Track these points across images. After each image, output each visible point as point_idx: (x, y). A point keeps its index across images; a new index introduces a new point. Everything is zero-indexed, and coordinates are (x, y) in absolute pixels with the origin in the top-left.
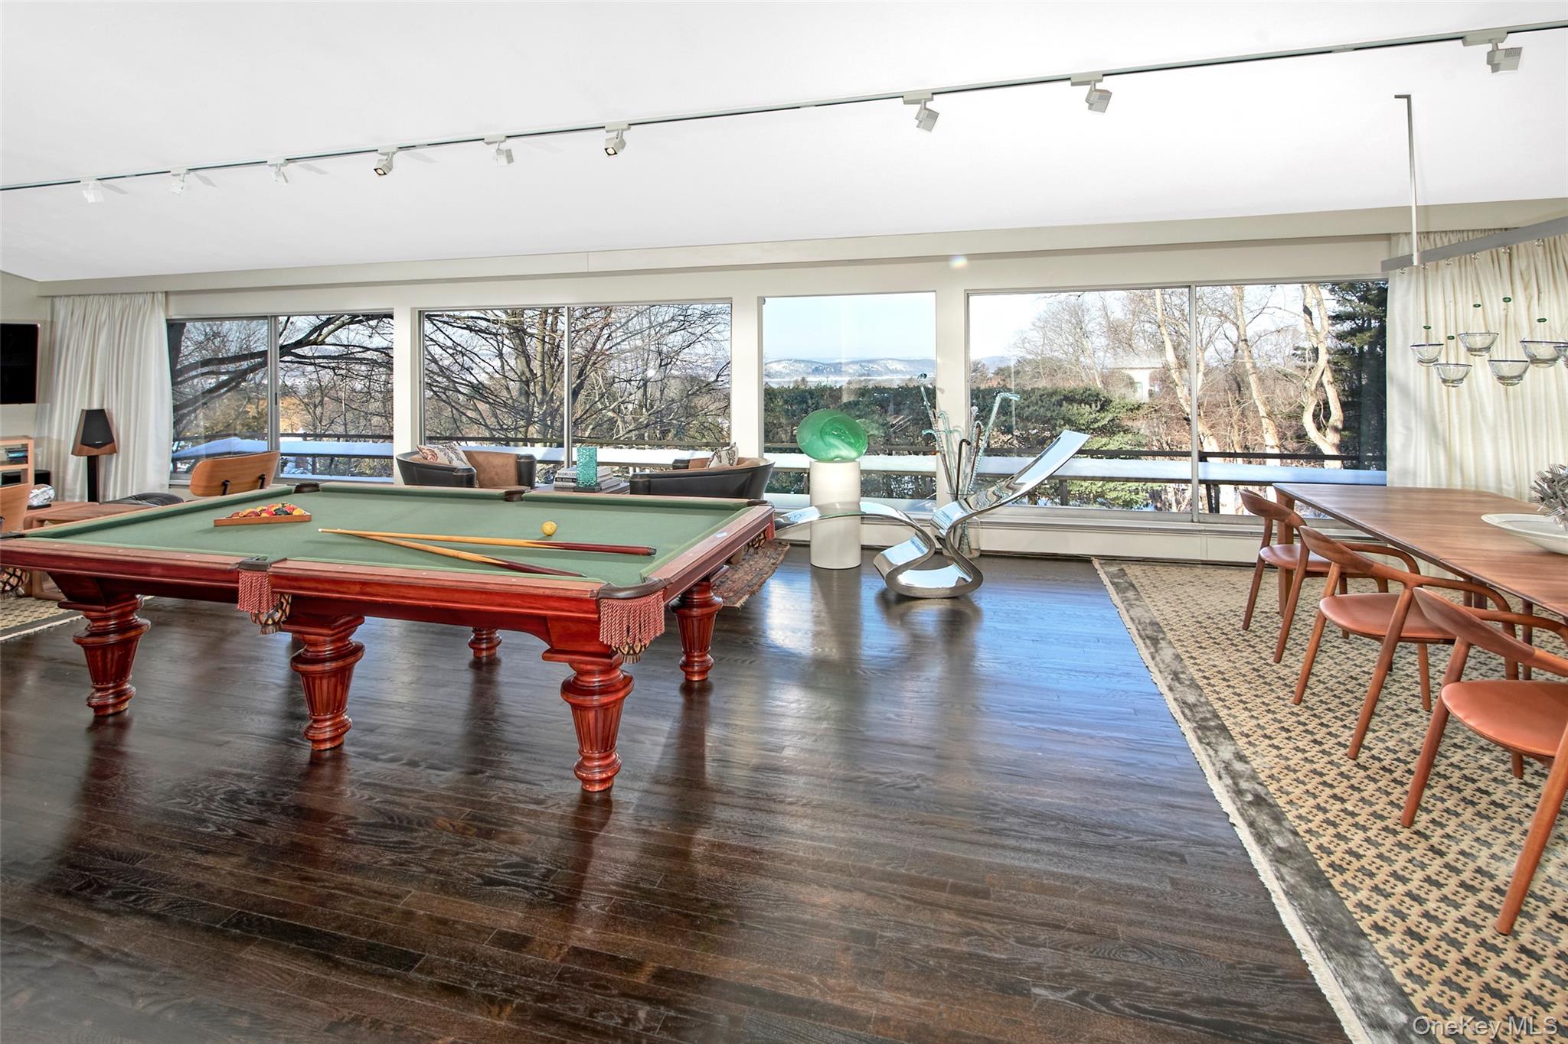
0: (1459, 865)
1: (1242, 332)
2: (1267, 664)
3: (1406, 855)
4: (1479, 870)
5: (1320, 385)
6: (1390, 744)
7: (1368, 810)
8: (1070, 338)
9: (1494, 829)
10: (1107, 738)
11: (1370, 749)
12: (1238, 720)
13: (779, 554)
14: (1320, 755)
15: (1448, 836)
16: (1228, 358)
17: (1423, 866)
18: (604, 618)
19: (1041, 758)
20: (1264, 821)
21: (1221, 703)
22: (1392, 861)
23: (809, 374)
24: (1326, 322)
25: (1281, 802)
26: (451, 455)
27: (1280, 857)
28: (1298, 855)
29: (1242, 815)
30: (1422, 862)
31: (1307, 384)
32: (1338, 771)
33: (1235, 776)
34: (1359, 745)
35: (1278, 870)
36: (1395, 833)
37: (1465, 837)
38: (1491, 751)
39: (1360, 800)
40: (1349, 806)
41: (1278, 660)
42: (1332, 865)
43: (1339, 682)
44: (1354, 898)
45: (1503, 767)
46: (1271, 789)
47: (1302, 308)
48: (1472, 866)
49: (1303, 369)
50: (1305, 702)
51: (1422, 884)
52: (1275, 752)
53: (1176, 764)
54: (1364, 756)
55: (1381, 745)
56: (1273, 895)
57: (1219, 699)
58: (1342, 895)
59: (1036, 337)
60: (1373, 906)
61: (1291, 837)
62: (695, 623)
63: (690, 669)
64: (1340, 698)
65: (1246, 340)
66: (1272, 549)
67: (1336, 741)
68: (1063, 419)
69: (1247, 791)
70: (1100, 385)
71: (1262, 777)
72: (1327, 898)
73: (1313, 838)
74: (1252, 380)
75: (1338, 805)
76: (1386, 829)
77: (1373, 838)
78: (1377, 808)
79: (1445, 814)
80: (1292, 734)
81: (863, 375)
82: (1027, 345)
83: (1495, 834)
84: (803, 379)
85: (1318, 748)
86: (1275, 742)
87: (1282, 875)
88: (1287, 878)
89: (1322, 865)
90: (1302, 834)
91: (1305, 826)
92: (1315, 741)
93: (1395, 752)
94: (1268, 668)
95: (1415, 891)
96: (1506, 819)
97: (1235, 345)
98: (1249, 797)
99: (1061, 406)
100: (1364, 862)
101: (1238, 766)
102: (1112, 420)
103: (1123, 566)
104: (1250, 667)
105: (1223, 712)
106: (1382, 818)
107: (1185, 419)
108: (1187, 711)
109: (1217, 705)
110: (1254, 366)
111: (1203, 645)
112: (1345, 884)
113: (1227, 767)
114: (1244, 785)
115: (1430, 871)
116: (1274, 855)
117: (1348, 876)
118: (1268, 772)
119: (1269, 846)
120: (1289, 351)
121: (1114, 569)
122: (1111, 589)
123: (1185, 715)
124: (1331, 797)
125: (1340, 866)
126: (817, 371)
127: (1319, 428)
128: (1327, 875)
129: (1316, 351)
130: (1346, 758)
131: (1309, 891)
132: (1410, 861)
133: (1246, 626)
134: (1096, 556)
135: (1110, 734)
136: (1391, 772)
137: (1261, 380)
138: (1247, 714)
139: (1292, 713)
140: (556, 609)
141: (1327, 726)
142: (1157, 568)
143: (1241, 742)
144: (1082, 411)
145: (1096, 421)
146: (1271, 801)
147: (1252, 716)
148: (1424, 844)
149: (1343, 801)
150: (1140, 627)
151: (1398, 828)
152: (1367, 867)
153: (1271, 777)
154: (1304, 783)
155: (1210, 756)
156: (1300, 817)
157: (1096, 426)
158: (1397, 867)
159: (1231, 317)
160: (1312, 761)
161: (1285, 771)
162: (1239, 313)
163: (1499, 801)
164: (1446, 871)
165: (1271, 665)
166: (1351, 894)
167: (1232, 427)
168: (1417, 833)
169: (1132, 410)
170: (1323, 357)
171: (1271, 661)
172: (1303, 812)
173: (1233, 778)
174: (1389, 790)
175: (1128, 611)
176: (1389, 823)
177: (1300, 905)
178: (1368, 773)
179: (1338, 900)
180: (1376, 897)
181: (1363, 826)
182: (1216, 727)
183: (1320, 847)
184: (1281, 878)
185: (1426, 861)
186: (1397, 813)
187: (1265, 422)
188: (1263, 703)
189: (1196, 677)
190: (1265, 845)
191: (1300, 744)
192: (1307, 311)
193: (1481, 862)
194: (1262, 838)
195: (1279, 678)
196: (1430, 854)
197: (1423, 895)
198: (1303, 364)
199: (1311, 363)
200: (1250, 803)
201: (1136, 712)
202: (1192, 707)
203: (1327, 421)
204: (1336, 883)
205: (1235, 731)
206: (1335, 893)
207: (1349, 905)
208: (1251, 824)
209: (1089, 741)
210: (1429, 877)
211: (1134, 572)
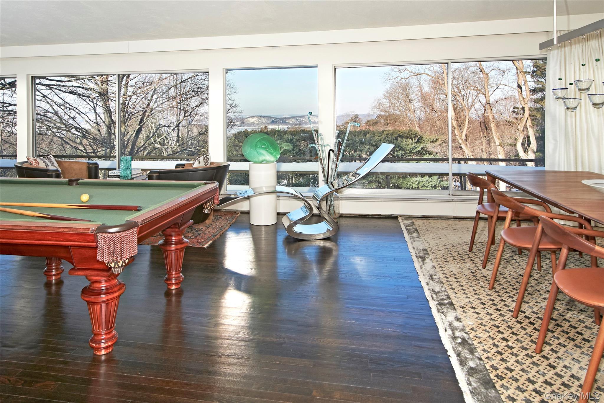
0: (562, 374)
1: (488, 99)
2: (479, 269)
3: (536, 369)
4: (572, 376)
5: (526, 128)
6: (535, 310)
7: (520, 345)
8: (403, 103)
9: (582, 353)
10: (390, 312)
11: (524, 312)
12: (459, 299)
13: (234, 218)
14: (499, 316)
15: (559, 358)
16: (481, 113)
17: (544, 375)
18: (100, 246)
19: (354, 324)
20: (465, 353)
21: (452, 291)
22: (528, 372)
23: (269, 124)
24: (529, 93)
25: (475, 343)
26: (48, 162)
27: (472, 372)
28: (481, 371)
29: (454, 350)
30: (544, 373)
31: (519, 127)
32: (507, 325)
33: (453, 329)
34: (519, 310)
35: (468, 379)
36: (532, 357)
37: (568, 358)
38: (586, 312)
39: (516, 340)
40: (510, 343)
41: (484, 267)
42: (497, 376)
43: (514, 278)
44: (506, 394)
45: (591, 320)
46: (471, 336)
47: (517, 85)
48: (569, 373)
49: (517, 119)
50: (495, 288)
51: (542, 384)
52: (476, 316)
53: (424, 324)
54: (521, 315)
55: (531, 310)
56: (464, 394)
57: (452, 289)
58: (500, 392)
59: (386, 103)
60: (516, 398)
61: (478, 361)
62: (173, 254)
63: (169, 282)
64: (513, 286)
65: (489, 103)
66: (483, 206)
67: (508, 309)
68: (398, 147)
69: (458, 337)
70: (417, 129)
71: (467, 329)
72: (492, 393)
73: (489, 361)
74: (493, 126)
75: (505, 343)
76: (527, 355)
77: (520, 360)
78: (524, 344)
79: (558, 346)
80: (486, 306)
81: (297, 124)
82: (381, 107)
83: (583, 356)
84: (266, 127)
85: (498, 313)
86: (477, 311)
87: (470, 382)
88: (473, 384)
89: (492, 376)
90: (484, 359)
91: (486, 355)
92: (497, 309)
93: (537, 314)
94: (479, 271)
95: (538, 389)
96: (590, 347)
97: (484, 107)
98: (459, 340)
99: (397, 140)
100: (514, 373)
101: (456, 324)
102: (422, 148)
103: (413, 220)
104: (470, 271)
105: (452, 295)
106: (526, 349)
107: (460, 147)
108: (434, 296)
109: (450, 292)
110: (494, 118)
111: (448, 260)
112: (503, 386)
113: (450, 324)
114: (457, 334)
115: (547, 377)
116: (468, 371)
117: (504, 382)
118: (471, 327)
119: (466, 367)
120: (511, 109)
121: (408, 222)
122: (405, 233)
123: (433, 298)
124: (501, 339)
125: (501, 376)
126: (273, 122)
127: (525, 151)
128: (494, 381)
129: (523, 109)
130: (512, 318)
131: (483, 390)
132: (537, 372)
133: (471, 250)
134: (401, 216)
135: (393, 310)
136: (533, 324)
137: (498, 125)
138: (465, 296)
139: (487, 295)
140: (71, 241)
141: (504, 301)
142: (430, 221)
143: (460, 310)
144: (408, 143)
145: (415, 148)
146: (470, 342)
147: (467, 297)
148: (546, 362)
149: (507, 340)
150: (417, 252)
151: (534, 354)
152: (515, 376)
153: (472, 329)
154: (488, 332)
155: (442, 319)
156: (484, 350)
157: (415, 151)
158: (530, 376)
159: (483, 91)
160: (494, 320)
161: (480, 326)
162: (486, 88)
163: (587, 338)
164: (555, 377)
165: (480, 270)
166: (504, 391)
167: (483, 151)
168: (544, 357)
169: (433, 142)
170: (527, 112)
171: (481, 268)
172: (486, 347)
173: (452, 330)
174: (531, 334)
175: (412, 244)
176: (529, 352)
177: (478, 398)
178: (522, 325)
179: (498, 395)
180: (518, 392)
181: (516, 354)
182: (448, 304)
183: (492, 366)
184: (469, 384)
185: (546, 372)
186: (534, 346)
187: (499, 148)
188: (474, 290)
189: (441, 277)
190: (464, 366)
191: (490, 311)
192: (519, 86)
193: (574, 372)
194: (463, 362)
195: (484, 276)
196: (548, 368)
197: (542, 390)
198: (517, 116)
199: (521, 116)
200: (459, 343)
201: (408, 297)
202: (437, 293)
203: (529, 147)
204: (497, 386)
205: (457, 306)
206: (497, 391)
207: (503, 397)
208: (458, 355)
209: (381, 314)
210: (546, 380)
211: (418, 222)
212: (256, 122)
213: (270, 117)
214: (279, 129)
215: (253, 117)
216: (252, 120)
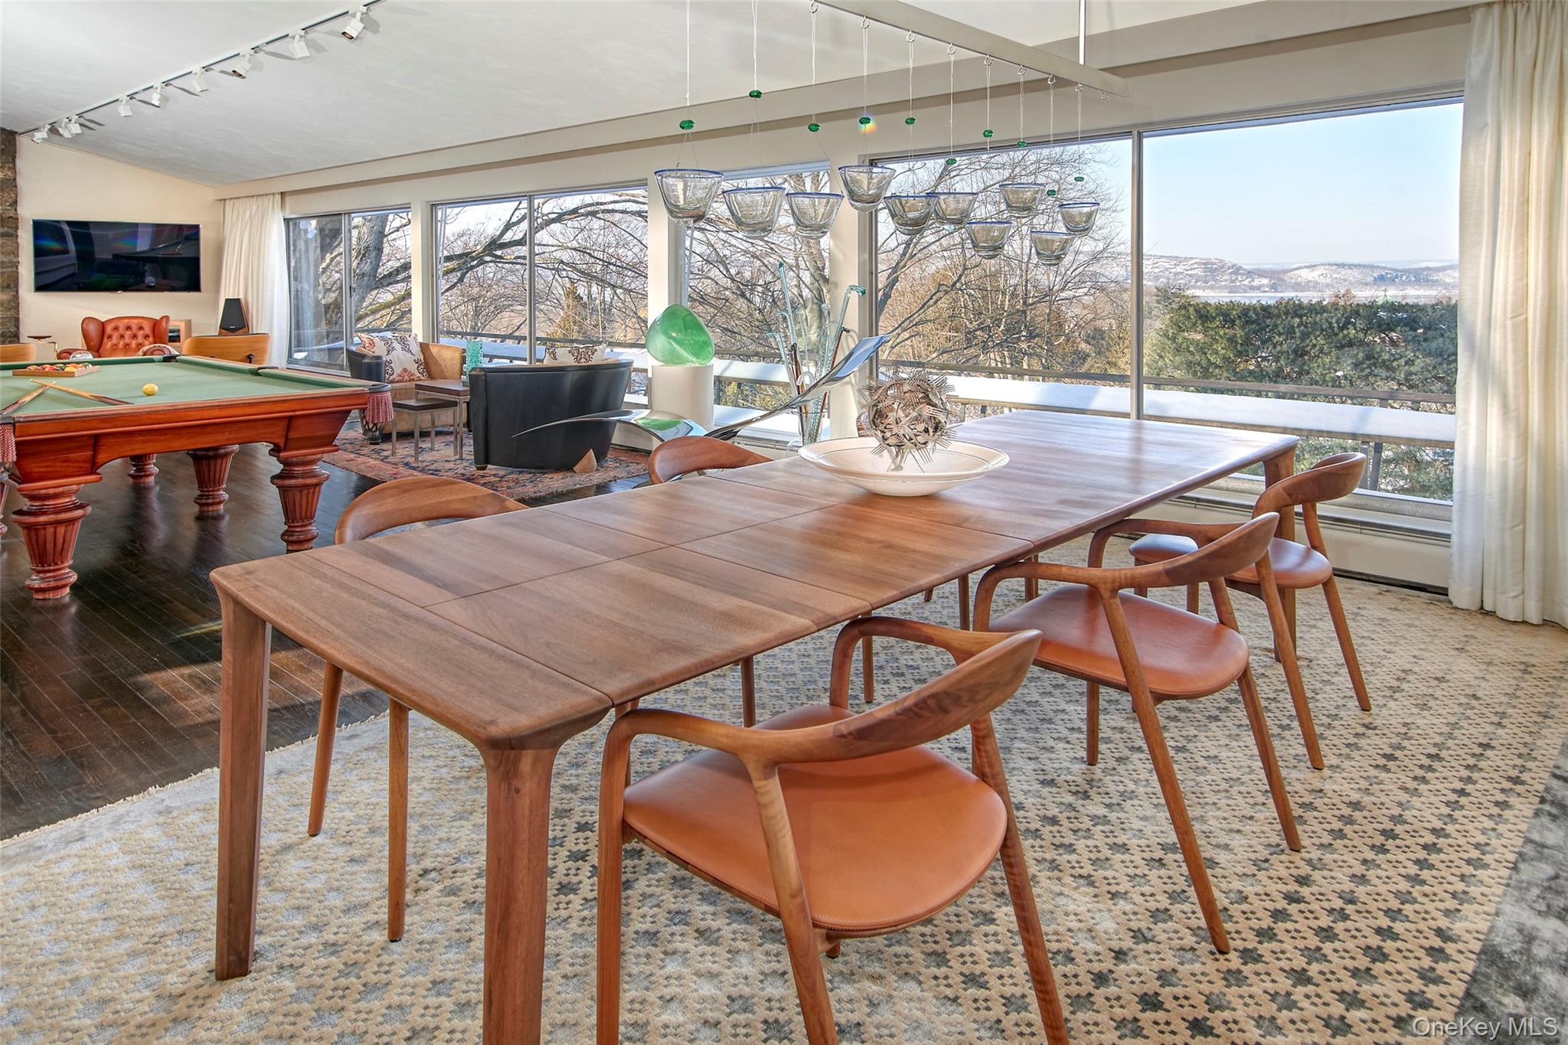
26: (396, 344)
126: (1380, 281)
212: (1322, 280)
213: (1372, 267)
214: (1390, 299)
215: (1312, 267)
216: (1306, 275)
